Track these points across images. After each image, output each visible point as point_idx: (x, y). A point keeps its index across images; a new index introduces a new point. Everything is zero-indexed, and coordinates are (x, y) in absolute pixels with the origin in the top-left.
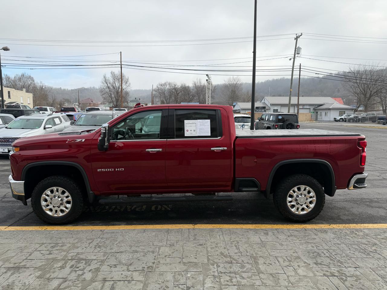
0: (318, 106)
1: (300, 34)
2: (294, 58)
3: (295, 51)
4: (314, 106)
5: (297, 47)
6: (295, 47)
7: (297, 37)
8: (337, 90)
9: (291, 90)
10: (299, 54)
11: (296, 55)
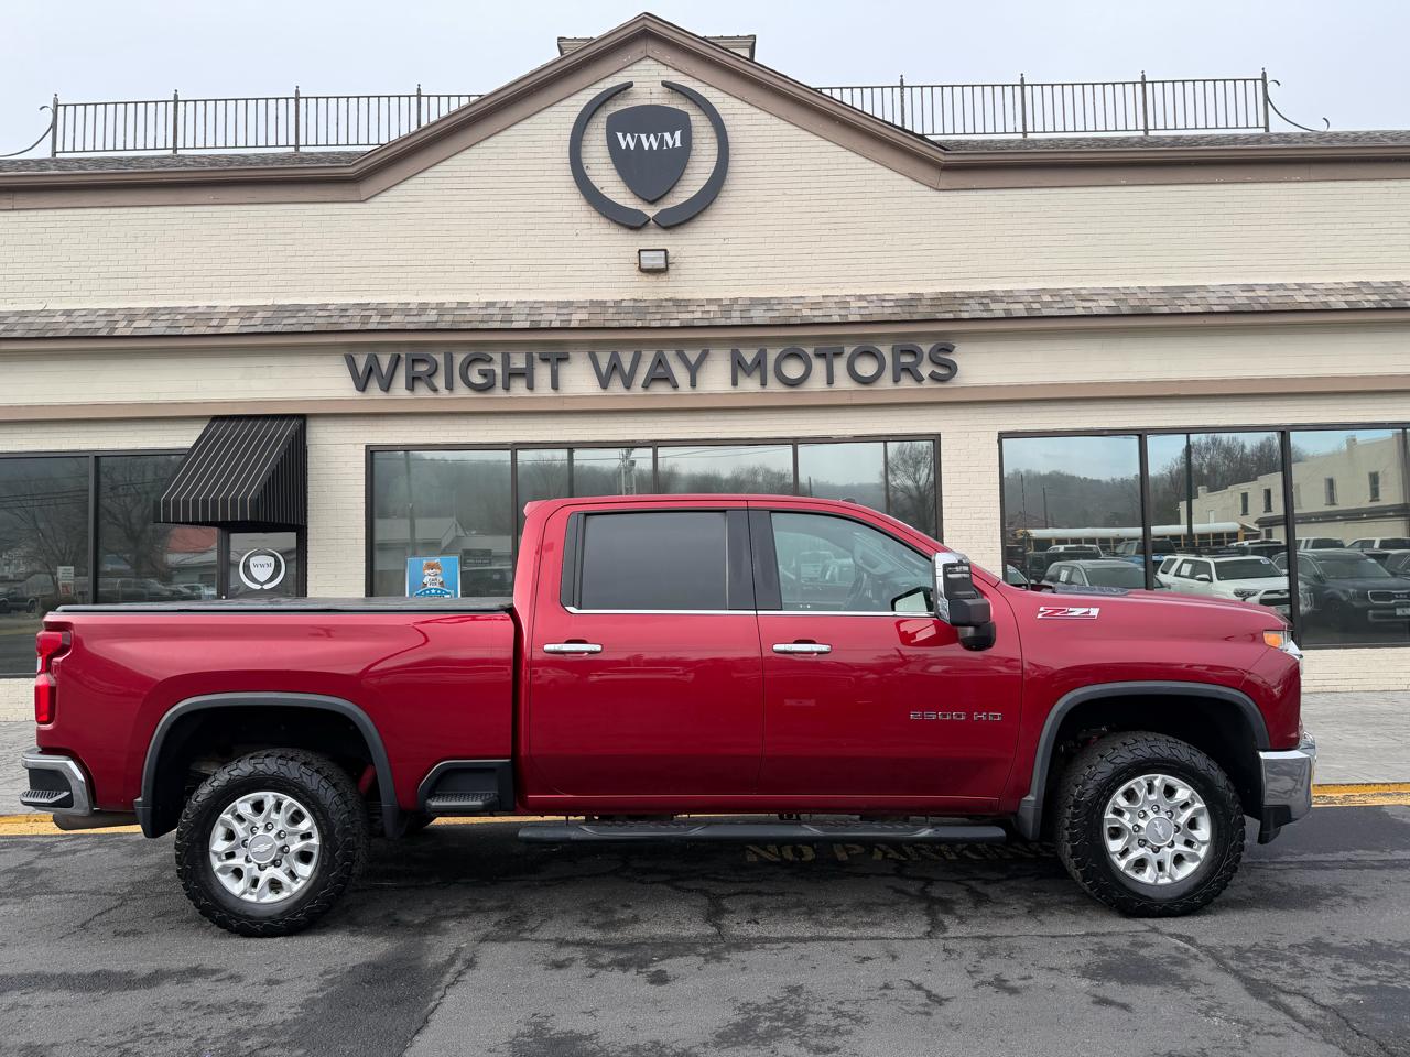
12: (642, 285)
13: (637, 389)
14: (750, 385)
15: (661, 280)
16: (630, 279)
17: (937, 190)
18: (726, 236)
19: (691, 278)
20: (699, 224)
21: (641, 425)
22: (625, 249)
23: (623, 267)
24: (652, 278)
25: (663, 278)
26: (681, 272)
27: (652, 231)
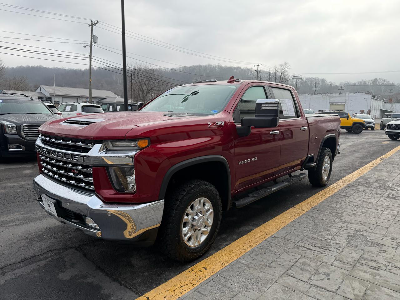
0: (101, 99)
1: (96, 22)
2: (91, 47)
3: (91, 38)
4: (98, 99)
5: (93, 35)
6: (91, 35)
7: (92, 23)
8: (100, 84)
9: (91, 80)
10: (96, 42)
11: (93, 44)
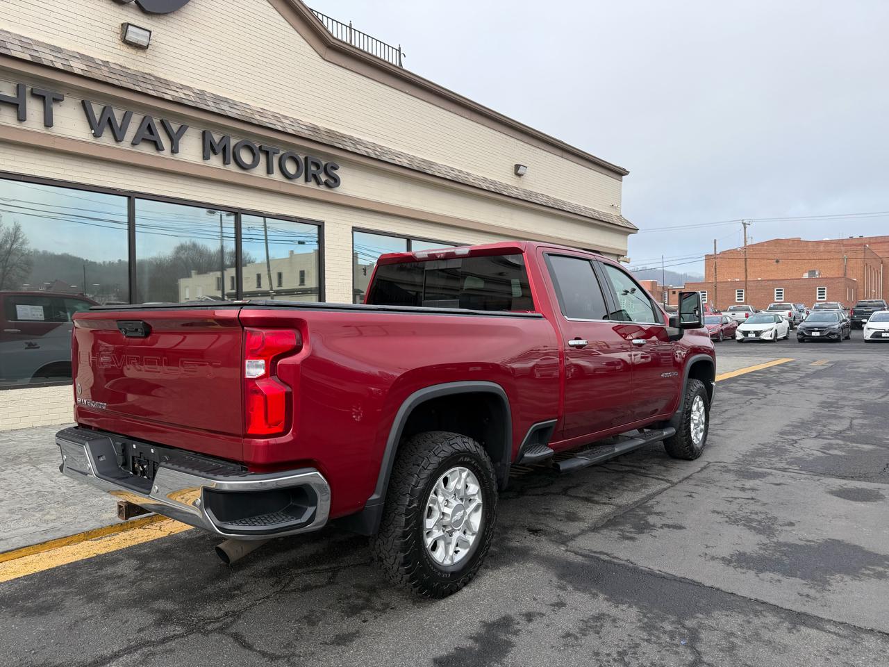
12: (124, 54)
13: (126, 144)
14: (215, 161)
15: (140, 55)
16: (112, 45)
17: (324, 59)
18: (192, 38)
19: (165, 62)
20: (172, 20)
21: (122, 176)
22: (108, 17)
23: (105, 32)
24: (132, 51)
25: (140, 53)
26: (157, 54)
27: (131, 10)
